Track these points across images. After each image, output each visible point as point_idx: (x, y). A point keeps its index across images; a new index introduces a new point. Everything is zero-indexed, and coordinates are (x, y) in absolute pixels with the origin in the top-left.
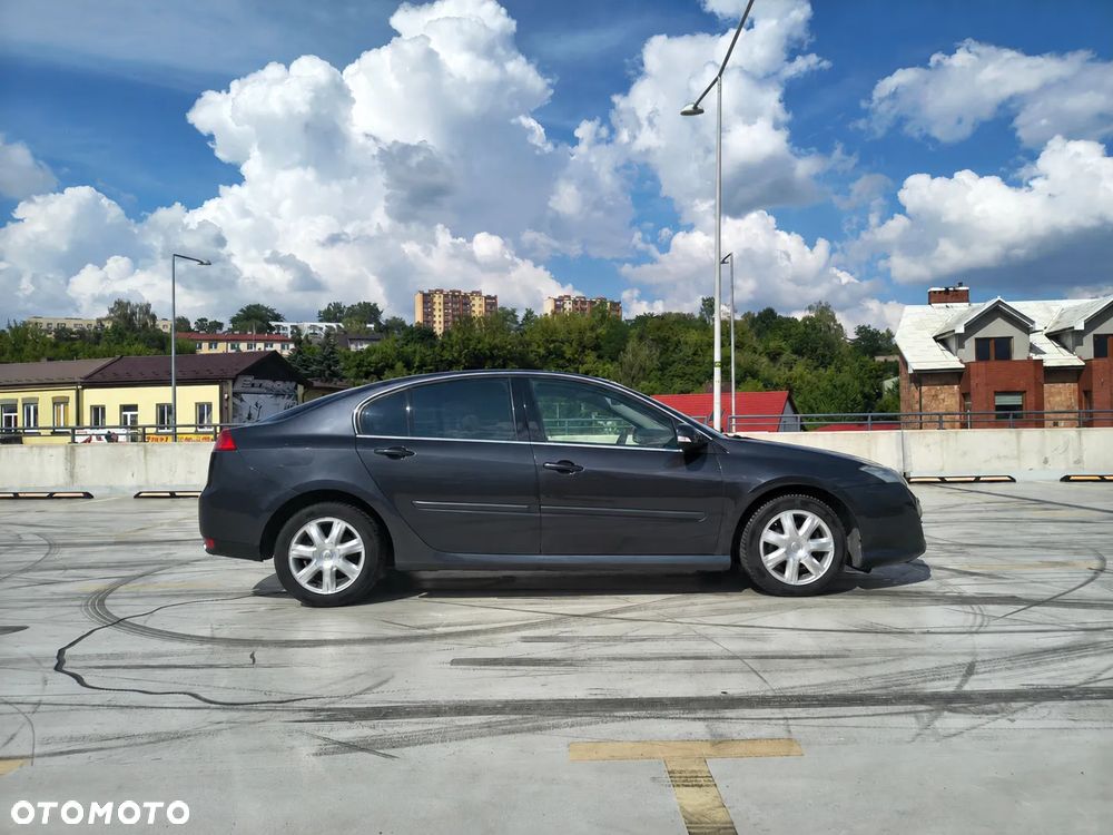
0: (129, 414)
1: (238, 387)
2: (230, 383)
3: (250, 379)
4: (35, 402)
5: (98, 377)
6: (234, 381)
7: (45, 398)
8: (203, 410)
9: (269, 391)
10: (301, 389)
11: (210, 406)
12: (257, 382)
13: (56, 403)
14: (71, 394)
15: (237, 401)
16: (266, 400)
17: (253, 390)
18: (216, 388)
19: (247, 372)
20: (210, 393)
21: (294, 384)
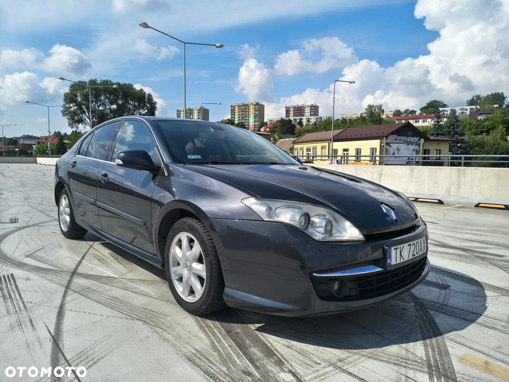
0: (346, 152)
1: (389, 141)
2: (385, 138)
3: (395, 136)
4: (315, 148)
5: (337, 138)
6: (387, 137)
7: (319, 145)
8: (373, 150)
9: (405, 142)
10: (422, 141)
11: (376, 149)
12: (399, 138)
13: (323, 148)
14: (327, 144)
15: (388, 147)
16: (403, 147)
17: (396, 141)
18: (378, 141)
19: (393, 133)
20: (376, 143)
21: (418, 138)
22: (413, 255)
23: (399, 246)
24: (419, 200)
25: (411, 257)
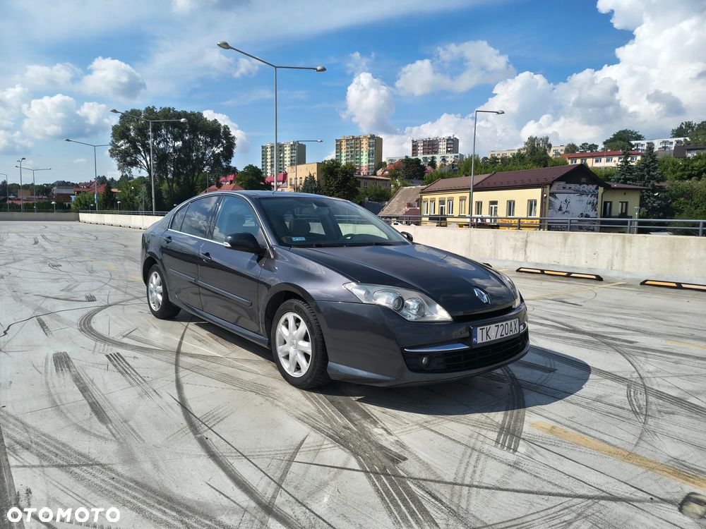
0: (493, 206)
1: (553, 190)
2: (548, 187)
3: (562, 184)
4: (451, 200)
5: (480, 186)
6: (551, 185)
7: (456, 196)
8: (532, 204)
9: (577, 191)
10: (601, 190)
11: (536, 201)
12: (568, 186)
13: (462, 199)
14: (467, 195)
15: (552, 199)
16: (574, 198)
17: (564, 191)
18: (539, 190)
19: (560, 179)
20: (536, 194)
21: (595, 186)
22: (501, 336)
23: (485, 327)
24: (573, 275)
25: (499, 337)
